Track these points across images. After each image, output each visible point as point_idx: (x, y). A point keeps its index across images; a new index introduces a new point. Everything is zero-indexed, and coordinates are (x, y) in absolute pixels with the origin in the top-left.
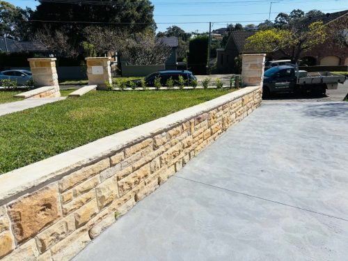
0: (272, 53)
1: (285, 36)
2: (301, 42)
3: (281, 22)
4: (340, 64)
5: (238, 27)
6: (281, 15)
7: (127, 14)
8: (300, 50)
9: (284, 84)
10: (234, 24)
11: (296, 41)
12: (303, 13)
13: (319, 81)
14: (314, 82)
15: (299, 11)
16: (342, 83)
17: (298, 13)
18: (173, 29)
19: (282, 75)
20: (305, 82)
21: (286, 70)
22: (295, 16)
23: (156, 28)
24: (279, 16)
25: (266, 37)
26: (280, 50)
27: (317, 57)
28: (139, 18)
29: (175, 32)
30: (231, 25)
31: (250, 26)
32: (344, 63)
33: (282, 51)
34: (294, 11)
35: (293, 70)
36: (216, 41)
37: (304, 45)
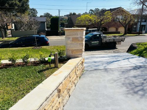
0: (89, 25)
1: (94, 18)
2: (101, 21)
3: (91, 13)
4: (116, 31)
5: (74, 14)
6: (91, 10)
7: (12, 3)
8: (101, 24)
9: (96, 42)
10: (72, 13)
11: (99, 20)
12: (99, 10)
13: (113, 41)
14: (110, 41)
15: (97, 9)
16: (123, 41)
17: (97, 10)
18: (47, 14)
19: (95, 38)
20: (106, 41)
21: (96, 35)
22: (96, 11)
23: (37, 13)
24: (90, 10)
25: (85, 18)
26: (92, 24)
27: (107, 27)
28: (20, 5)
29: (47, 15)
30: (71, 13)
31: (79, 14)
32: (118, 30)
33: (93, 25)
34: (96, 9)
35: (100, 35)
36: (66, 20)
37: (102, 22)
